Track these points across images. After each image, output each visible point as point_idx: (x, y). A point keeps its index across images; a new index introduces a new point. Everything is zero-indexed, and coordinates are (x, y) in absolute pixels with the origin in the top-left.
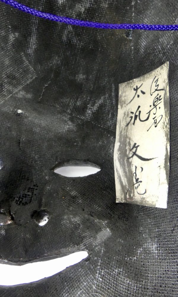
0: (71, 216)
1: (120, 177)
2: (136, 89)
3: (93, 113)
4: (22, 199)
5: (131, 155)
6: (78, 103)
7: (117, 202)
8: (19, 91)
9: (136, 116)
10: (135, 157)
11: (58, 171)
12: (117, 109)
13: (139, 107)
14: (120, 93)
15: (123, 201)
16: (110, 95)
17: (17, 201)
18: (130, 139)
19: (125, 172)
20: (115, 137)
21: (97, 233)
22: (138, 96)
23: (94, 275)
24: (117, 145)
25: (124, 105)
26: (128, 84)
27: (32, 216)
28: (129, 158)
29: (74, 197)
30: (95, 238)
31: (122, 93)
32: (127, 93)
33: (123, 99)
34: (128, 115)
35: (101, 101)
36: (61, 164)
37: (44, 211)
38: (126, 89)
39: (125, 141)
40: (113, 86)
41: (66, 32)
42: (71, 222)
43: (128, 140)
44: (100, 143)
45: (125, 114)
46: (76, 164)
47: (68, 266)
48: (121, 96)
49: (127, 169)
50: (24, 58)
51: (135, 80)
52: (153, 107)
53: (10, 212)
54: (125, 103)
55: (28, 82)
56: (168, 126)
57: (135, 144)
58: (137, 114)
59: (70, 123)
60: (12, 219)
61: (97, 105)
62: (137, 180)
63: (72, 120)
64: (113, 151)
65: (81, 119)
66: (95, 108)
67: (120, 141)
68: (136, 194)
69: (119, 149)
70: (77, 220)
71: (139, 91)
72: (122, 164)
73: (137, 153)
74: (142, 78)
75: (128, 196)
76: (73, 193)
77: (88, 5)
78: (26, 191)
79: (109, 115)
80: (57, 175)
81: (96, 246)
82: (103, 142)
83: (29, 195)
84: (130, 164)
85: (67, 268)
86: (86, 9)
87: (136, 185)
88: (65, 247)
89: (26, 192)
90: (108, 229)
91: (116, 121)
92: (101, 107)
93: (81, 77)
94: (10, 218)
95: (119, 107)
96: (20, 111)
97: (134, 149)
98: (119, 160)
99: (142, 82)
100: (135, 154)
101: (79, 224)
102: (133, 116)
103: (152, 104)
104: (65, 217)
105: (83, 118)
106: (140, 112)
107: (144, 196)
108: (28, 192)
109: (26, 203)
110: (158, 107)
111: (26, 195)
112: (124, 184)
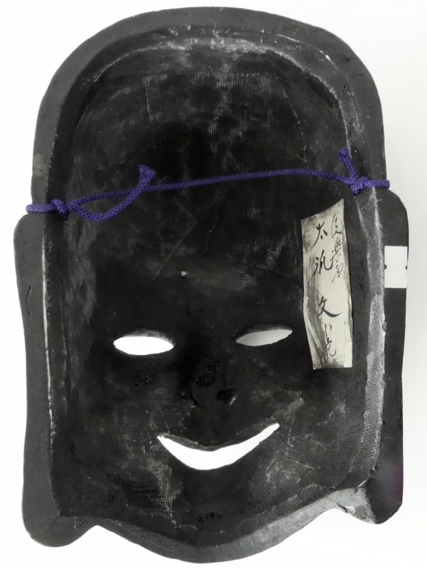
0: (261, 391)
1: (313, 339)
2: (319, 228)
3: (276, 260)
4: (204, 380)
5: (320, 312)
6: (256, 249)
7: (314, 369)
8: (179, 247)
9: (321, 263)
10: (324, 313)
11: (240, 341)
12: (302, 253)
13: (323, 251)
14: (303, 232)
15: (320, 367)
16: (293, 235)
17: (197, 383)
18: (318, 292)
19: (316, 332)
20: (303, 290)
21: (288, 404)
22: (322, 237)
23: (286, 443)
24: (306, 299)
25: (309, 248)
26: (310, 220)
27: (218, 397)
28: (318, 315)
29: (264, 370)
30: (287, 409)
31: (305, 232)
32: (311, 232)
33: (307, 240)
34: (313, 261)
35: (282, 244)
36: (243, 332)
37: (231, 390)
38: (309, 227)
39: (313, 294)
40: (295, 222)
41: (225, 159)
42: (261, 397)
43: (316, 293)
44: (289, 298)
45: (310, 260)
46: (263, 329)
47: (261, 441)
48: (305, 236)
49: (318, 328)
50: (178, 204)
51: (316, 215)
52: (335, 253)
53: (191, 397)
54: (309, 246)
55: (188, 232)
56: (349, 277)
57: (323, 297)
58: (322, 260)
59: (248, 277)
60: (196, 403)
61: (279, 248)
62: (328, 339)
63: (250, 272)
64: (302, 307)
65: (262, 269)
66: (277, 253)
67: (308, 295)
68: (329, 356)
69: (309, 305)
70: (268, 394)
71: (322, 229)
72: (313, 323)
73: (326, 308)
74: (323, 214)
75: (323, 361)
76: (262, 365)
77: (245, 128)
78: (207, 369)
79: (294, 261)
80: (241, 346)
81: (286, 416)
82: (292, 297)
83: (210, 374)
84: (320, 322)
85: (260, 443)
86: (243, 132)
87: (328, 347)
88: (256, 422)
89: (207, 371)
90: (301, 399)
91: (302, 268)
92: (284, 250)
93: (254, 212)
94: (193, 403)
95: (304, 250)
96: (184, 273)
97: (323, 304)
98: (310, 318)
99: (323, 220)
100: (323, 309)
101: (270, 399)
102: (319, 262)
103: (334, 249)
104: (254, 392)
105: (263, 267)
106: (324, 257)
107: (335, 357)
108: (209, 370)
109: (209, 384)
110: (339, 253)
111: (207, 374)
112: (318, 346)
